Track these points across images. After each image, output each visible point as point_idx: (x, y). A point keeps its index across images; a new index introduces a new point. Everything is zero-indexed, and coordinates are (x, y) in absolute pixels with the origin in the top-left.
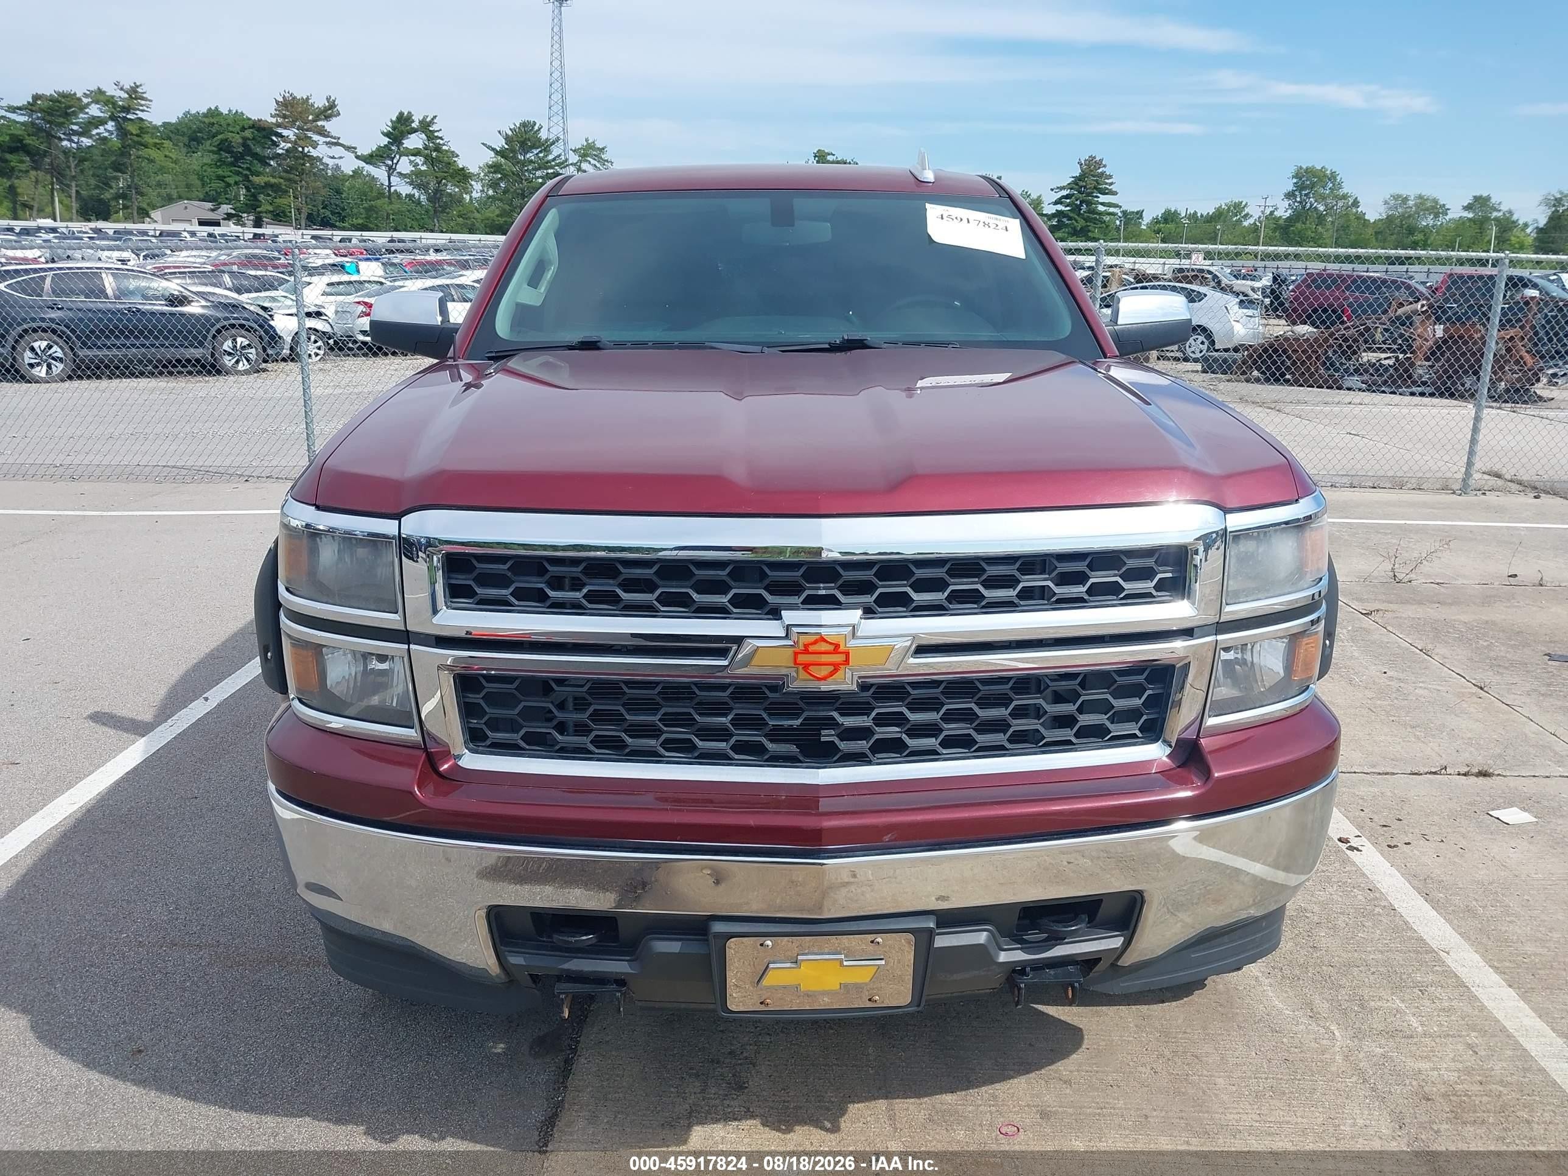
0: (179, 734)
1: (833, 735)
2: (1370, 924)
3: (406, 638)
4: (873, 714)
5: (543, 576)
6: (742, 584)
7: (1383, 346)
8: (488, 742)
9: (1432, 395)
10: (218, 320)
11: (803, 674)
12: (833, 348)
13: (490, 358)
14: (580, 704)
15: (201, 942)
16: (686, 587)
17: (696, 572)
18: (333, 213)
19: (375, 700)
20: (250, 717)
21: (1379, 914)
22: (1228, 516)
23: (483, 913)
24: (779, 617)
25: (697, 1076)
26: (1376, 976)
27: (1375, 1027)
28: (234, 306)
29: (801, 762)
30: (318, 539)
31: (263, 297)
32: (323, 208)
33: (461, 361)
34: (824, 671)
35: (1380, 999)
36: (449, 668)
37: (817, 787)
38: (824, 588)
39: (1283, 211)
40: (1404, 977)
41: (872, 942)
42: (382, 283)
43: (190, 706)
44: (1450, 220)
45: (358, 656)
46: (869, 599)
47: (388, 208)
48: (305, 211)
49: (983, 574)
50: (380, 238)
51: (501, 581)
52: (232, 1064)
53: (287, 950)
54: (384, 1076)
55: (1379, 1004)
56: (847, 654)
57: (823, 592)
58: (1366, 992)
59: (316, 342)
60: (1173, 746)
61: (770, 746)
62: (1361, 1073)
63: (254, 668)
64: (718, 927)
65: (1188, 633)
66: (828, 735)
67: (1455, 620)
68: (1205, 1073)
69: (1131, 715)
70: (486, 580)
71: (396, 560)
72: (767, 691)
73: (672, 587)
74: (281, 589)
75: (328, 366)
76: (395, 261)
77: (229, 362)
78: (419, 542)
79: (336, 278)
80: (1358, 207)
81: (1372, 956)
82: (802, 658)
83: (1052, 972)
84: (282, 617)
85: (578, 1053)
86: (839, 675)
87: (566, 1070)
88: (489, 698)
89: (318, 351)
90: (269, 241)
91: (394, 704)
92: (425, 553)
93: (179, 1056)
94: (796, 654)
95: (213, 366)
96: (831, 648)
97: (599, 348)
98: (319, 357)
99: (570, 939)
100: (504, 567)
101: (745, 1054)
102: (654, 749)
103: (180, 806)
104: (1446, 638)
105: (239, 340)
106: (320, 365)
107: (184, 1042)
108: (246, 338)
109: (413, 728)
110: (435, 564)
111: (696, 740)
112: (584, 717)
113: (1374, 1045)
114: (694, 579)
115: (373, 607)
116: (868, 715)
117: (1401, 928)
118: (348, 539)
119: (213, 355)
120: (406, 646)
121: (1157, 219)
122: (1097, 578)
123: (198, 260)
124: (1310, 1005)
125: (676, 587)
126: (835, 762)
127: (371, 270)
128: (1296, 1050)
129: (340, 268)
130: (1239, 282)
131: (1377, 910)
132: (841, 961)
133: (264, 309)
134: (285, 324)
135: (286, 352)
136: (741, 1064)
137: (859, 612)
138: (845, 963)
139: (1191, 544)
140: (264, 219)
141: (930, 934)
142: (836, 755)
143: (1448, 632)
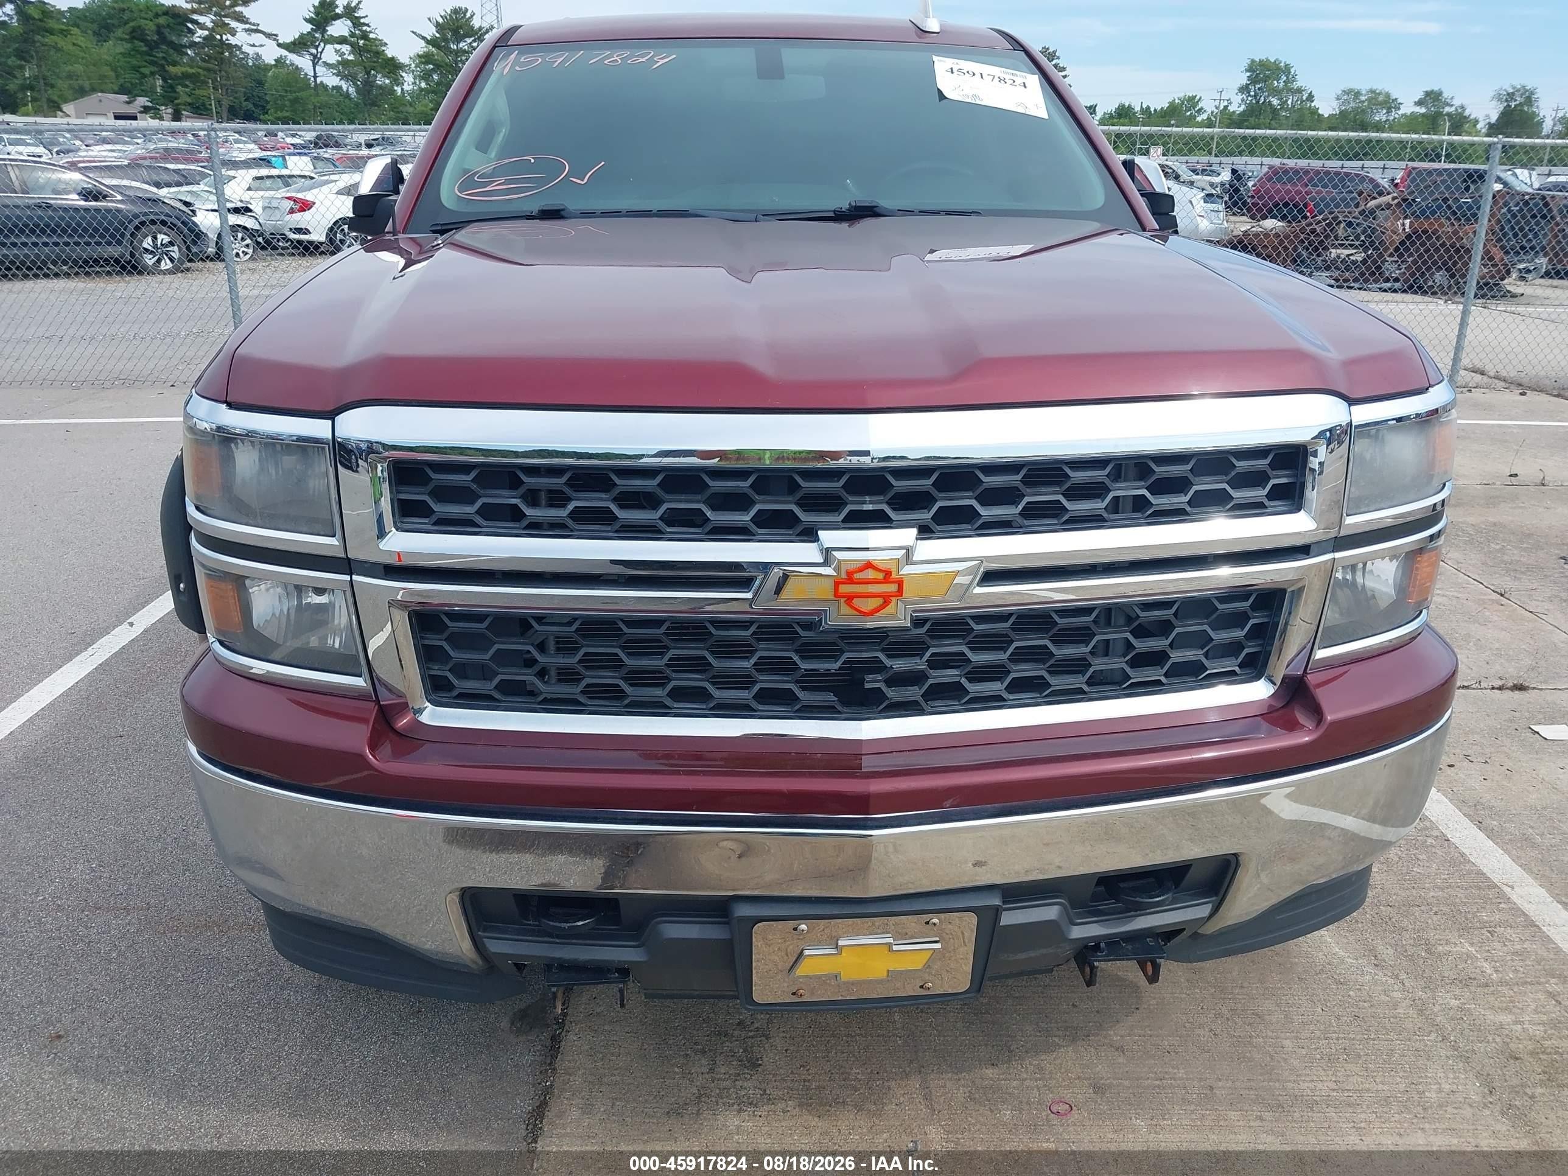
0: (100, 665)
1: (879, 681)
2: (1424, 857)
3: (348, 568)
4: (928, 654)
5: (516, 488)
6: (769, 498)
7: (1345, 242)
8: (455, 693)
9: (1405, 291)
10: (136, 216)
11: (845, 609)
12: (839, 217)
13: (434, 232)
14: (566, 646)
15: (129, 905)
16: (698, 502)
17: (711, 483)
18: (255, 105)
19: (314, 642)
20: (181, 645)
21: (1432, 846)
22: (1352, 408)
23: (455, 897)
24: (816, 539)
25: (704, 1052)
26: (1439, 917)
27: (1447, 975)
28: (154, 200)
29: (839, 712)
30: (233, 445)
31: (183, 192)
32: (245, 100)
33: (401, 236)
34: (872, 604)
35: (1448, 942)
36: (402, 605)
37: (859, 742)
38: (871, 502)
39: (1237, 106)
40: (1469, 916)
41: (927, 923)
42: (312, 178)
43: (112, 633)
44: (1402, 115)
45: (291, 588)
46: (926, 516)
47: (314, 100)
48: (226, 103)
49: (1065, 482)
50: (308, 134)
51: (462, 495)
52: (166, 1050)
53: (228, 912)
54: (344, 1062)
55: (1448, 948)
56: (900, 583)
57: (870, 507)
58: (1431, 935)
59: (243, 239)
60: (1278, 684)
61: (801, 695)
62: (1438, 1028)
63: (165, 603)
64: (744, 911)
65: (1303, 550)
66: (873, 682)
67: (1462, 523)
68: (1270, 1034)
69: (1233, 649)
70: (444, 494)
71: (331, 471)
72: (799, 630)
73: (680, 502)
74: (191, 510)
75: (260, 265)
76: (326, 156)
77: (149, 260)
78: (358, 448)
79: (264, 172)
80: (1313, 101)
81: (1432, 894)
82: (844, 589)
83: (1130, 947)
84: (194, 542)
85: (566, 1028)
86: (890, 609)
87: (554, 1048)
88: (456, 640)
89: (246, 250)
90: (189, 135)
91: (337, 645)
92: (366, 461)
93: (105, 1042)
94: (837, 584)
95: (134, 267)
96: (881, 576)
97: (562, 217)
98: (248, 257)
99: (563, 925)
100: (466, 478)
101: (756, 1025)
102: (660, 700)
103: (103, 747)
104: (1456, 542)
105: (160, 237)
106: (251, 265)
107: (111, 1024)
108: (169, 236)
109: (361, 676)
110: (379, 474)
111: (711, 689)
112: (573, 660)
113: (1448, 995)
114: (708, 493)
115: (305, 529)
116: (921, 656)
117: (1459, 861)
118: (272, 444)
119: (132, 255)
120: (348, 578)
121: (1111, 114)
122: (1201, 485)
123: (115, 154)
124: (1373, 952)
125: (686, 502)
126: (880, 712)
127: (299, 165)
128: (1365, 1004)
129: (266, 162)
130: (1199, 177)
131: (1430, 840)
132: (890, 945)
133: (187, 204)
134: (207, 220)
135: (211, 250)
136: (752, 1037)
137: (913, 532)
138: (895, 948)
139: (1308, 442)
140: (183, 112)
141: (997, 911)
142: (881, 704)
143: (1458, 535)
